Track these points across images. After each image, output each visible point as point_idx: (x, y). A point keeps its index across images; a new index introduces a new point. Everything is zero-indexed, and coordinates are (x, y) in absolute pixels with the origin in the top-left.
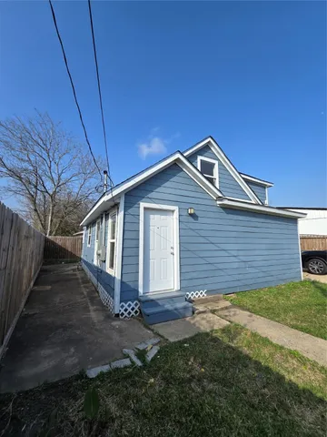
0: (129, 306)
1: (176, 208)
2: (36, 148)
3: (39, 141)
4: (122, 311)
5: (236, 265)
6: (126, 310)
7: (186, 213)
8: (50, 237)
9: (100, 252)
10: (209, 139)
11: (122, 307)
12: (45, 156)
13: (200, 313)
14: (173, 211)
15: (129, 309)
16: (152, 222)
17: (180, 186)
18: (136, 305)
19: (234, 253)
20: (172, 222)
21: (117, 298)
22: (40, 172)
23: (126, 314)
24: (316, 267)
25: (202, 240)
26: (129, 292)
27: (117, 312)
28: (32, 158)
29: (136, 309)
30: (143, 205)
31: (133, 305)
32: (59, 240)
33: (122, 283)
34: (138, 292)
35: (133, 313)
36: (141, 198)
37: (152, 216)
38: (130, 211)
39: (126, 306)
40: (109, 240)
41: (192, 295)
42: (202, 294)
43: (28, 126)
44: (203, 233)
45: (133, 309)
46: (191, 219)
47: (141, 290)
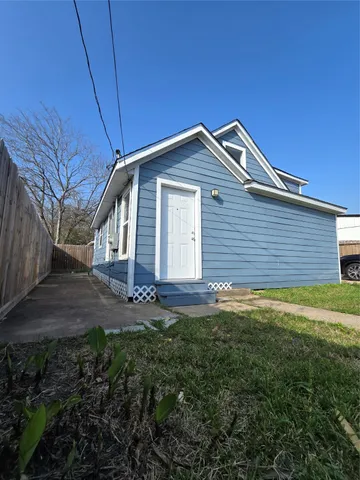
0: (144, 290)
1: (197, 189)
2: (43, 148)
3: (46, 139)
4: (137, 294)
5: (266, 259)
6: (141, 294)
7: (209, 196)
8: (58, 246)
9: (112, 240)
10: (236, 123)
11: (137, 290)
12: (53, 156)
13: (224, 301)
14: (194, 192)
15: (145, 294)
16: (170, 203)
17: (203, 165)
18: (152, 290)
19: (264, 245)
20: (194, 204)
21: (131, 280)
22: (47, 174)
23: (140, 298)
24: (356, 273)
25: (227, 227)
26: (144, 275)
27: (130, 295)
28: (38, 159)
29: (152, 294)
30: (160, 181)
31: (148, 290)
32: (68, 249)
33: (136, 264)
34: (154, 276)
35: (148, 298)
36: (158, 173)
37: (170, 195)
39: (141, 290)
40: (122, 223)
41: (216, 286)
42: (227, 286)
43: (33, 121)
44: (228, 220)
45: (148, 294)
46: (215, 203)
47: (157, 275)
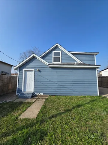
1: (34, 70)
10: (57, 44)
19: (56, 82)
21: (17, 92)
33: (18, 88)
34: (22, 90)
36: (24, 68)
37: (27, 72)
38: (21, 72)
41: (38, 94)
42: (41, 94)
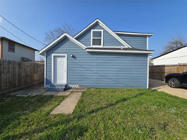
1: (66, 55)
7: (70, 57)
14: (65, 56)
16: (58, 60)
20: (65, 60)
21: (45, 83)
26: (49, 82)
27: (45, 87)
30: (53, 55)
34: (51, 82)
36: (52, 53)
37: (58, 58)
38: (49, 57)
39: (48, 86)
46: (73, 59)
